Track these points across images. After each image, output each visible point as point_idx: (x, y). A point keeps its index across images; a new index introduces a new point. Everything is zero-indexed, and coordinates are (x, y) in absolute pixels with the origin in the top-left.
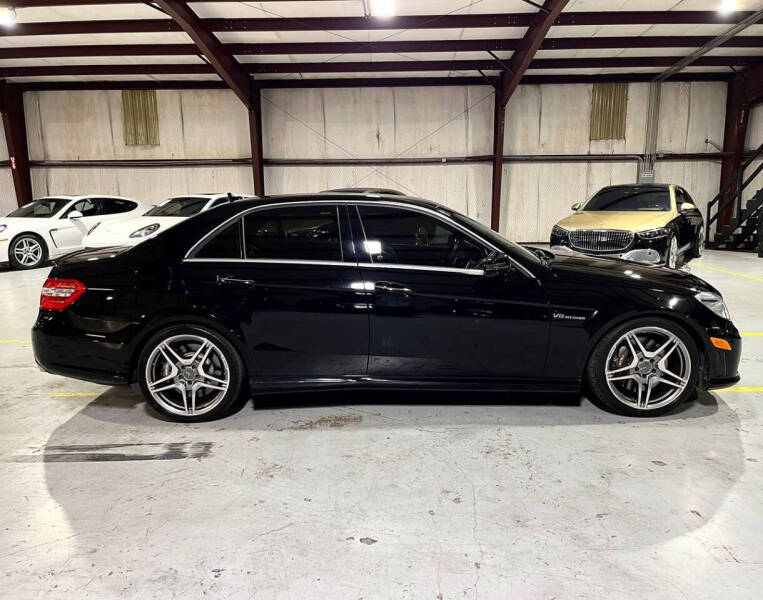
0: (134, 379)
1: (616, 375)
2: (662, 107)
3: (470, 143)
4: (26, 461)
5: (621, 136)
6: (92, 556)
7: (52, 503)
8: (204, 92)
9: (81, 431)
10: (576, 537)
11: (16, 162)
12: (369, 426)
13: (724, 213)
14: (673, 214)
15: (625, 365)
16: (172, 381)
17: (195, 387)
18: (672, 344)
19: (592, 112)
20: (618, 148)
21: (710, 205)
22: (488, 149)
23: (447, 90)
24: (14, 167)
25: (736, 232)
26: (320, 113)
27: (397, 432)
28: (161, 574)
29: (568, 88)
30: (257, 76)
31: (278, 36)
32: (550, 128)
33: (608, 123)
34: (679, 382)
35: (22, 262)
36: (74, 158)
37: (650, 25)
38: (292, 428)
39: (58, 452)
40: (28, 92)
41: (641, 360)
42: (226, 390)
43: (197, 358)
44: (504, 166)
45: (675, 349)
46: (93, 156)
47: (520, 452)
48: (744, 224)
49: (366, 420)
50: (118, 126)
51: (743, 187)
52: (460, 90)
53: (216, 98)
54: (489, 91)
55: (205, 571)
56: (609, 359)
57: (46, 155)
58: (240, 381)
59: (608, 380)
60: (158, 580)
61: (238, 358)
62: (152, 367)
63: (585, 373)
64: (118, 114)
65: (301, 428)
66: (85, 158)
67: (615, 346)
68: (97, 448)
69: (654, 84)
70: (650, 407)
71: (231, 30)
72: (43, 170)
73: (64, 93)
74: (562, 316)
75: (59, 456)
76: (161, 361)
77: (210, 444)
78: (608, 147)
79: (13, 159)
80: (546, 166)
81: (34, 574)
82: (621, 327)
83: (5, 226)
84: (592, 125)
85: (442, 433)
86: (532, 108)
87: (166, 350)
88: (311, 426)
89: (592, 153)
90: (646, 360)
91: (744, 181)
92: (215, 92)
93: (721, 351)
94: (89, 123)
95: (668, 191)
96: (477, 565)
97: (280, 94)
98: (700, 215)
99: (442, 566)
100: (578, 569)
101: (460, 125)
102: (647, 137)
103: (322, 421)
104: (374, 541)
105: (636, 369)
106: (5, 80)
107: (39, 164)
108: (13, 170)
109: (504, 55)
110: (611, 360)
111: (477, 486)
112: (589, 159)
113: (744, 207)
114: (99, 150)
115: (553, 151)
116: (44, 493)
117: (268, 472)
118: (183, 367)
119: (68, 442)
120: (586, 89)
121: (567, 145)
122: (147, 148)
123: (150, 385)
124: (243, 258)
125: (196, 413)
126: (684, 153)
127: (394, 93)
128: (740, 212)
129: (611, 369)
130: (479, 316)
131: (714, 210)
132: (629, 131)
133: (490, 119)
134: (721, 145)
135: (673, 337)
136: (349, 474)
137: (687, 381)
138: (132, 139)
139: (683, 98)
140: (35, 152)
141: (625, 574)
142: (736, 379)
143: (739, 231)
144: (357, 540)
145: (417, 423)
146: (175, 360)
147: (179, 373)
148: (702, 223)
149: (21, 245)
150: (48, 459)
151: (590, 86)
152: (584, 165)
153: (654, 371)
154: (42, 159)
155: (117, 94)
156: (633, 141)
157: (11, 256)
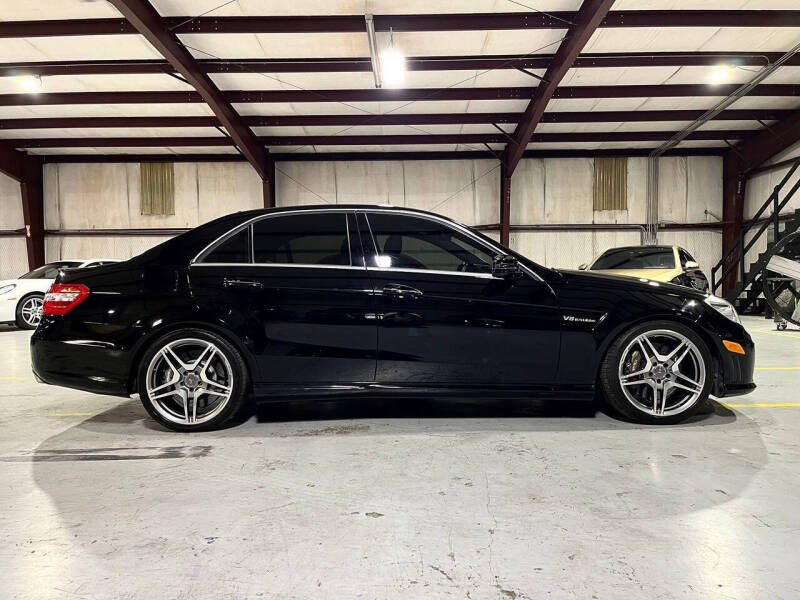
0: (134, 389)
1: (630, 380)
2: (661, 181)
3: (478, 214)
4: (15, 460)
5: (623, 207)
6: (76, 529)
7: (37, 492)
8: (220, 165)
9: (75, 439)
10: (595, 510)
11: (31, 230)
12: (377, 433)
13: (728, 279)
14: (678, 271)
15: (638, 369)
16: (173, 387)
17: (197, 394)
18: (684, 348)
19: (595, 184)
20: (621, 218)
21: (714, 270)
22: (495, 218)
23: (454, 163)
24: (29, 234)
25: (741, 296)
26: (333, 185)
27: (406, 437)
28: (148, 541)
29: (571, 162)
30: (273, 149)
31: (293, 108)
32: (554, 198)
33: (611, 195)
34: (694, 387)
35: (28, 322)
36: (89, 227)
37: (644, 99)
38: (296, 435)
39: (48, 454)
40: (49, 165)
41: (655, 364)
42: (229, 396)
43: (200, 364)
44: (511, 235)
45: (688, 354)
46: (109, 225)
47: (534, 450)
48: (748, 288)
49: (373, 429)
50: (136, 197)
51: (745, 251)
52: (467, 163)
53: (232, 171)
54: (495, 165)
55: (198, 539)
56: (621, 363)
57: (61, 225)
58: (244, 387)
59: (622, 385)
60: (146, 546)
61: (242, 364)
62: (154, 372)
63: (598, 379)
64: (135, 186)
65: (307, 434)
66: (100, 227)
67: (627, 350)
68: (90, 451)
69: (652, 159)
70: (666, 414)
71: (249, 102)
72: (57, 239)
73: (84, 165)
74: (572, 319)
75: (49, 457)
76: (163, 367)
77: (210, 447)
78: (611, 217)
79: (28, 228)
80: (552, 235)
81: (11, 542)
82: (633, 330)
83: (15, 285)
84: (594, 196)
85: (453, 437)
86: (537, 180)
87: (169, 354)
88: (316, 433)
89: (596, 223)
90: (659, 365)
91: (746, 245)
92: (231, 164)
93: (735, 355)
94: (107, 194)
95: (672, 252)
96: (491, 532)
97: (294, 167)
98: (704, 278)
99: (453, 532)
100: (599, 533)
101: (467, 196)
102: (649, 207)
103: (328, 430)
104: (380, 515)
105: (650, 374)
106: (26, 152)
107: (54, 233)
108: (27, 238)
109: (509, 128)
110: (624, 365)
111: (490, 474)
112: (594, 228)
113: (747, 270)
114: (114, 220)
115: (558, 220)
116: (31, 483)
117: (270, 467)
118: (185, 373)
119: (59, 447)
120: (587, 163)
121: (571, 214)
122: (162, 218)
123: (150, 391)
124: (251, 262)
125: (196, 422)
126: (684, 223)
127: (403, 166)
128: (744, 275)
129: (624, 373)
130: (491, 327)
131: (719, 275)
132: (631, 202)
133: (496, 191)
134: (721, 215)
135: (685, 340)
136: (355, 467)
137: (702, 387)
138: (148, 208)
139: (680, 171)
140: (51, 221)
141: (650, 536)
142: (752, 387)
143: (744, 295)
144: (363, 514)
145: (427, 430)
146: (177, 366)
147: (181, 378)
148: (707, 286)
149: (29, 305)
150: (36, 459)
151: (591, 161)
152: (589, 234)
153: (668, 376)
154: (57, 228)
155: (136, 167)
156: (635, 211)
157: (18, 316)
